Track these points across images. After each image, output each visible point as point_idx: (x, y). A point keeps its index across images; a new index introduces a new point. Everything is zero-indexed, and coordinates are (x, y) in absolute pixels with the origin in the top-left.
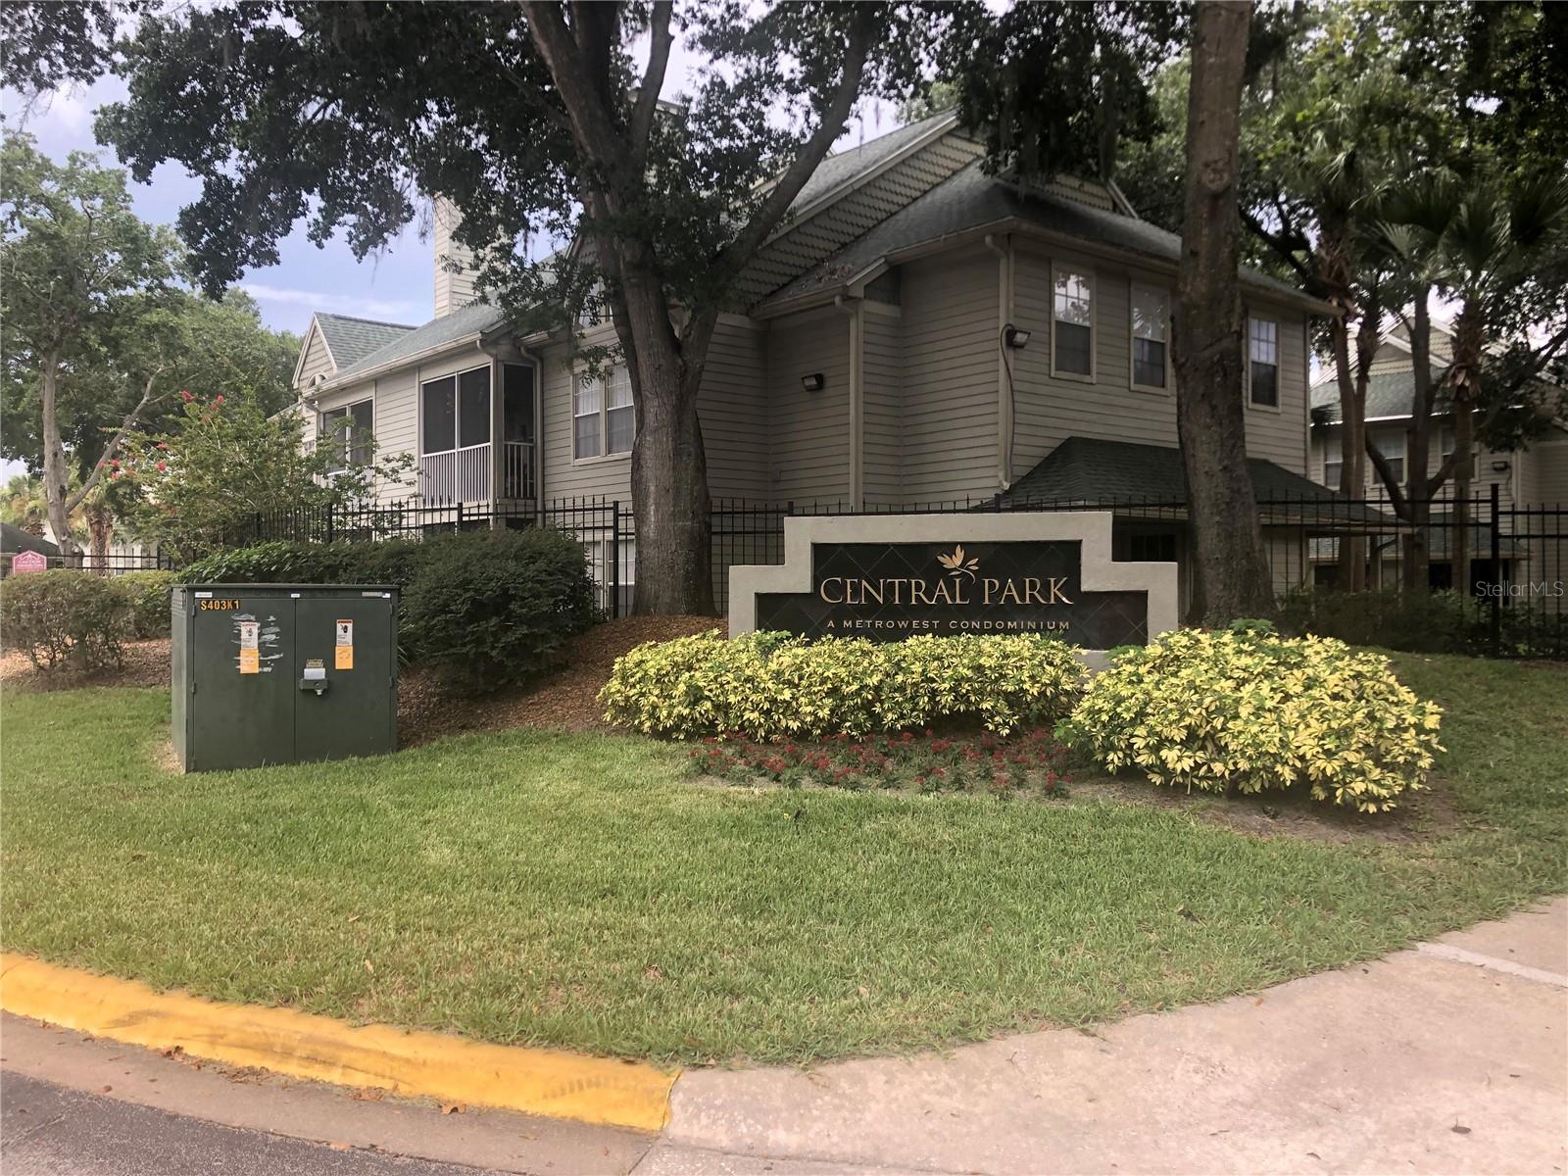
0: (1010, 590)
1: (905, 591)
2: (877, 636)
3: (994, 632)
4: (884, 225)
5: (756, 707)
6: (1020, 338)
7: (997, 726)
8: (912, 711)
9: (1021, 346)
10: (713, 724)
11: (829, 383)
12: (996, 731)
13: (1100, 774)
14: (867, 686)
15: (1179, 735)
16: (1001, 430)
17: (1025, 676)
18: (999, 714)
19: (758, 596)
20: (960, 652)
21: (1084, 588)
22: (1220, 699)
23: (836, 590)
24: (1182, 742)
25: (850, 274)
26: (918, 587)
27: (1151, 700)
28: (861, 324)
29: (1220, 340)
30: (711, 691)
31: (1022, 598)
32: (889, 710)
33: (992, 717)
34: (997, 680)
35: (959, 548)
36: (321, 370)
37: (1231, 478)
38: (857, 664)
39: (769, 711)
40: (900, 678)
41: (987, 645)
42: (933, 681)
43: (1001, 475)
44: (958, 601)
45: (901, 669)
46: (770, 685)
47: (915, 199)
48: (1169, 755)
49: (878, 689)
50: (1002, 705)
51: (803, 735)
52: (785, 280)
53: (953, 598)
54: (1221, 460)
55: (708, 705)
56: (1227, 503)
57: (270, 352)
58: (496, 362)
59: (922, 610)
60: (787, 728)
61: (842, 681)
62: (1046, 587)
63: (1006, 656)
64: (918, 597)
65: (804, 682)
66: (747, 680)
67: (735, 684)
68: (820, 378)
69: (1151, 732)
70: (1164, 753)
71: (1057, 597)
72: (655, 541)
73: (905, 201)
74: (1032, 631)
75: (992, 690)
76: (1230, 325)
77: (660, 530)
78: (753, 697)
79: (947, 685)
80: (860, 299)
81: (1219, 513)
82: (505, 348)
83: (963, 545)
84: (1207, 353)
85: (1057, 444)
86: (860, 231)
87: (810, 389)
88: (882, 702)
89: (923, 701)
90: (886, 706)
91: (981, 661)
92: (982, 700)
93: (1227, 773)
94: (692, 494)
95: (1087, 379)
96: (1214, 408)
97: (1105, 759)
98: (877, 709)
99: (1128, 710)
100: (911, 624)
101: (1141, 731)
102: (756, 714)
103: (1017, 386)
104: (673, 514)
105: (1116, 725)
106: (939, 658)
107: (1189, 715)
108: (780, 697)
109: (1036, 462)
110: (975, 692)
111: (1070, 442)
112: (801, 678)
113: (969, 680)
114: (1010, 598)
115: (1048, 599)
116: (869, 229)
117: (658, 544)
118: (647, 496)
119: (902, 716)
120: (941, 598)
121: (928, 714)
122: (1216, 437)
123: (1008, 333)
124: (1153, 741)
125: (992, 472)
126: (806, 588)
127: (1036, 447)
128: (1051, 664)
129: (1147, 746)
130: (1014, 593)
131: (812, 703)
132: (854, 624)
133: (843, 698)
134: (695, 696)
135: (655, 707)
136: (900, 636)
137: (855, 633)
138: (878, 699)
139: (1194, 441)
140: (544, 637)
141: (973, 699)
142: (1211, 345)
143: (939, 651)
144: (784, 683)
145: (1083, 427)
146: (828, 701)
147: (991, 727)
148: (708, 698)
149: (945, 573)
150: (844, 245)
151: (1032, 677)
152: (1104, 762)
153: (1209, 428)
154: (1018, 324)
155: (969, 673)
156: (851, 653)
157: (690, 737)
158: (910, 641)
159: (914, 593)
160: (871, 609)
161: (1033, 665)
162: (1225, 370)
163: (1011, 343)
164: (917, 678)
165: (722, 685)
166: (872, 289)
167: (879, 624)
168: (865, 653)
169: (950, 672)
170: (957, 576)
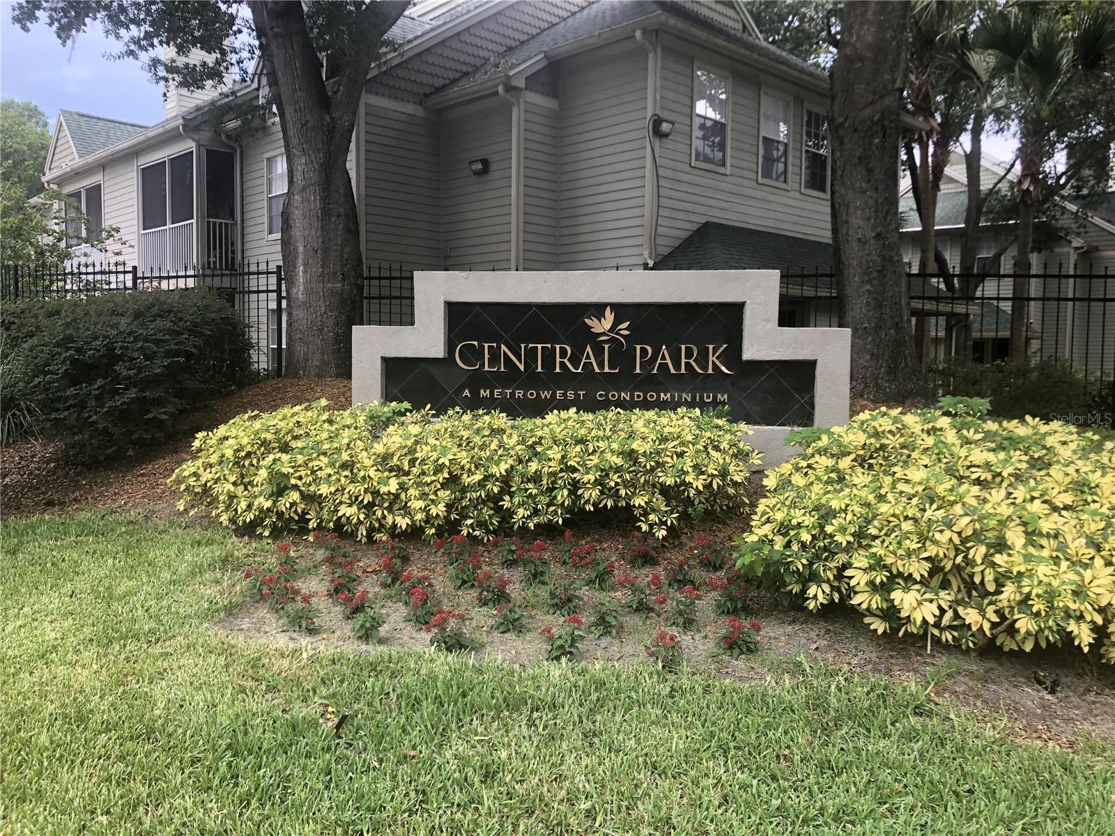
0: (663, 358)
1: (549, 357)
2: (514, 409)
3: (646, 406)
4: (546, 32)
5: (354, 500)
6: (665, 127)
7: (651, 526)
8: (548, 506)
9: (666, 135)
10: (303, 520)
11: (493, 167)
12: (650, 533)
13: (795, 608)
14: (492, 476)
15: (918, 569)
16: (647, 212)
17: (688, 464)
18: (654, 510)
19: (385, 360)
20: (608, 433)
21: (747, 355)
22: (980, 520)
23: (472, 355)
24: (924, 582)
25: (513, 67)
26: (563, 353)
27: (874, 517)
28: (523, 113)
29: (882, 97)
30: (300, 478)
31: (678, 367)
32: (519, 505)
33: (646, 514)
34: (653, 469)
35: (608, 308)
36: (66, 158)
37: (884, 245)
38: (483, 447)
39: (371, 505)
40: (534, 466)
41: (641, 423)
42: (574, 470)
43: (646, 253)
44: (607, 370)
45: (536, 454)
46: (372, 473)
47: (574, 14)
48: (905, 600)
49: (506, 480)
50: (660, 502)
51: (414, 533)
52: (457, 75)
53: (601, 366)
54: (874, 227)
55: (295, 496)
56: (879, 272)
57: (30, 146)
58: (199, 146)
59: (567, 379)
60: (394, 526)
61: (462, 468)
62: (704, 355)
63: (664, 440)
64: (562, 365)
65: (415, 470)
66: (344, 466)
67: (329, 471)
68: (486, 163)
69: (878, 564)
70: (897, 596)
71: (715, 367)
72: (304, 303)
73: (565, 14)
74: (691, 405)
75: (646, 482)
76: (894, 82)
77: (309, 291)
78: (351, 488)
79: (591, 477)
80: (521, 89)
81: (870, 282)
82: (206, 135)
83: (616, 307)
84: (867, 112)
85: (695, 227)
86: (525, 37)
87: (477, 173)
88: (512, 495)
89: (562, 495)
90: (516, 500)
91: (635, 446)
92: (634, 494)
93: (986, 626)
94: (342, 256)
95: (721, 170)
96: (870, 171)
97: (804, 591)
98: (506, 503)
99: (843, 530)
100: (554, 394)
101: (860, 560)
102: (354, 509)
103: (662, 172)
104: (322, 275)
105: (823, 549)
106: (582, 441)
107: (935, 542)
108: (384, 489)
109: (676, 243)
110: (626, 484)
111: (707, 225)
112: (412, 462)
113: (618, 469)
114: (663, 367)
115: (705, 368)
116: (533, 37)
117: (307, 305)
118: (296, 257)
119: (536, 512)
120: (588, 366)
121: (569, 510)
122: (871, 203)
123: (655, 122)
124: (880, 577)
125: (637, 251)
126: (438, 351)
127: (677, 229)
128: (717, 448)
129: (871, 583)
130: (669, 361)
131: (423, 496)
132: (492, 393)
133: (464, 490)
134: (280, 486)
135: (232, 497)
136: (538, 409)
137: (490, 405)
138: (506, 489)
139: (847, 206)
140: (159, 402)
141: (622, 492)
142: (872, 103)
143: (583, 431)
144: (390, 471)
145: (717, 213)
146: (445, 494)
147: (645, 527)
148: (296, 487)
149: (592, 338)
150: (510, 49)
151: (695, 467)
152: (802, 596)
153: (864, 192)
154: (664, 114)
155: (618, 461)
156: (478, 431)
157: (276, 533)
158: (551, 417)
159: (558, 360)
160: (511, 377)
161: (698, 451)
162: (884, 129)
163: (658, 133)
164: (554, 466)
165: (313, 472)
166: (533, 81)
167: (519, 393)
168: (496, 432)
169: (595, 460)
170: (605, 342)
